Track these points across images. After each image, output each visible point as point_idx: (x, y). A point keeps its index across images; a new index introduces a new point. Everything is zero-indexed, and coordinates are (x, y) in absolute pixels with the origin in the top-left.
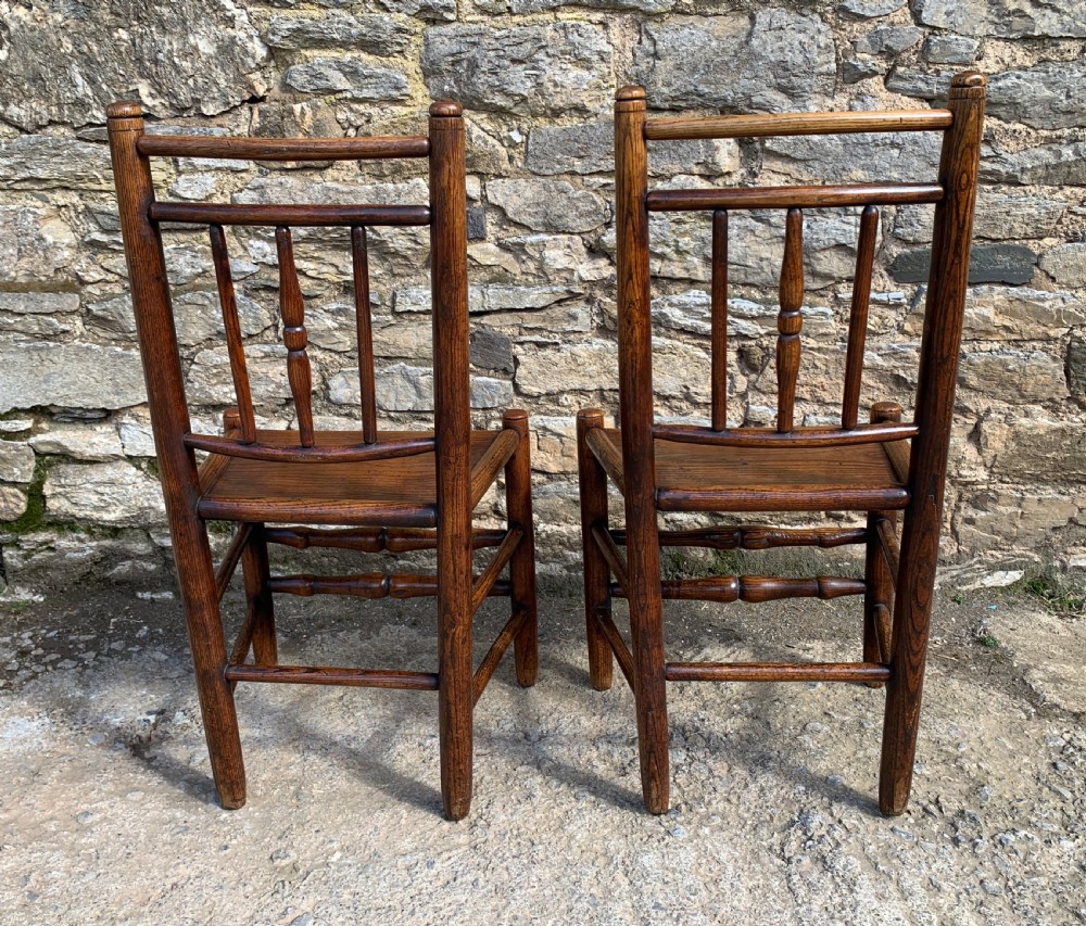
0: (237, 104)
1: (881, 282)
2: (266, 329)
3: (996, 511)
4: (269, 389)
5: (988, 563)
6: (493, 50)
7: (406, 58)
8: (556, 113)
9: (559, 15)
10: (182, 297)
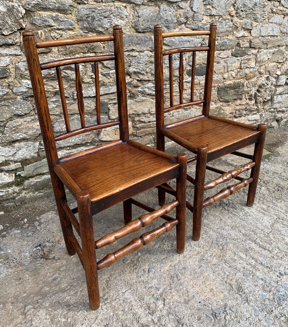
0: (16, 30)
1: (186, 76)
2: (31, 111)
4: (34, 131)
6: (99, 14)
7: (72, 15)
9: (115, 4)
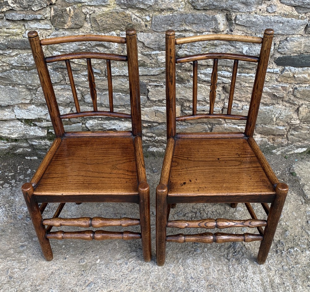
0: (45, 6)
1: (272, 65)
2: (61, 80)
3: (301, 132)
4: (64, 99)
5: (296, 146)
8: (162, 10)
10: (31, 71)
